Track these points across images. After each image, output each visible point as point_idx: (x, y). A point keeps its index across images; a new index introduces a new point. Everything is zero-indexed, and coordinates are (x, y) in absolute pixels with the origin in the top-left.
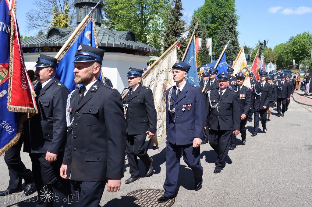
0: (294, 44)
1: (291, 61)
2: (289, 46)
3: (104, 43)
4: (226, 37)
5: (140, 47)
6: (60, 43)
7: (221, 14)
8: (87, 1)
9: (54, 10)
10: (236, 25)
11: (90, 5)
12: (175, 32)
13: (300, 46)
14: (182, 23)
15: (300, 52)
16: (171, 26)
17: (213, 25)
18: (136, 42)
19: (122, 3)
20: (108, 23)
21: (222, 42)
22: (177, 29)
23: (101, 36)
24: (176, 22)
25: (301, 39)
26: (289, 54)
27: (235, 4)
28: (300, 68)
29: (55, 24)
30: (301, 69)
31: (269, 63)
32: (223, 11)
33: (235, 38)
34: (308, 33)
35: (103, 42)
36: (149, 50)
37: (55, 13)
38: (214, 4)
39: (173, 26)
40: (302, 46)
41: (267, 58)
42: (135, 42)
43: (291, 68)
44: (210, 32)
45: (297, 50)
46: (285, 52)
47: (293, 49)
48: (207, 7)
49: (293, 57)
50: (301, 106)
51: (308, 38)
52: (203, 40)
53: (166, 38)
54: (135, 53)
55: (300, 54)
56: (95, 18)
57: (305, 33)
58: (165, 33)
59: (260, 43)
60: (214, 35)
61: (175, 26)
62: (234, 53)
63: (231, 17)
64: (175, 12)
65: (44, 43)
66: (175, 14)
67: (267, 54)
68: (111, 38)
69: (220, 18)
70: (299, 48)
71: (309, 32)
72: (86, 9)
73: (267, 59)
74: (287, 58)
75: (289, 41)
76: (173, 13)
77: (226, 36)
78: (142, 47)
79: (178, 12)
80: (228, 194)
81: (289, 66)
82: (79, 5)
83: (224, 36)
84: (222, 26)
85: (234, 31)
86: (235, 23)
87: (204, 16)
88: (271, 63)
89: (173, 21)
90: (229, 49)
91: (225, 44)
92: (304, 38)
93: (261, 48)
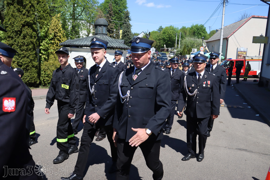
0: (164, 33)
1: (163, 45)
2: (161, 34)
8: (104, 24)
12: (109, 30)
13: (168, 35)
15: (168, 39)
21: (126, 34)
22: (111, 28)
25: (168, 30)
26: (161, 40)
27: (127, 2)
30: (170, 51)
32: (118, 7)
34: (173, 26)
38: (113, 2)
39: (109, 26)
40: (169, 36)
43: (163, 50)
45: (166, 38)
46: (158, 39)
47: (164, 37)
48: (108, 4)
49: (164, 42)
51: (173, 30)
55: (168, 41)
57: (171, 26)
59: (146, 34)
61: (110, 26)
70: (167, 36)
74: (160, 43)
81: (161, 49)
85: (129, 24)
87: (106, 11)
88: (153, 48)
90: (130, 39)
91: (128, 35)
92: (171, 29)
93: (147, 37)
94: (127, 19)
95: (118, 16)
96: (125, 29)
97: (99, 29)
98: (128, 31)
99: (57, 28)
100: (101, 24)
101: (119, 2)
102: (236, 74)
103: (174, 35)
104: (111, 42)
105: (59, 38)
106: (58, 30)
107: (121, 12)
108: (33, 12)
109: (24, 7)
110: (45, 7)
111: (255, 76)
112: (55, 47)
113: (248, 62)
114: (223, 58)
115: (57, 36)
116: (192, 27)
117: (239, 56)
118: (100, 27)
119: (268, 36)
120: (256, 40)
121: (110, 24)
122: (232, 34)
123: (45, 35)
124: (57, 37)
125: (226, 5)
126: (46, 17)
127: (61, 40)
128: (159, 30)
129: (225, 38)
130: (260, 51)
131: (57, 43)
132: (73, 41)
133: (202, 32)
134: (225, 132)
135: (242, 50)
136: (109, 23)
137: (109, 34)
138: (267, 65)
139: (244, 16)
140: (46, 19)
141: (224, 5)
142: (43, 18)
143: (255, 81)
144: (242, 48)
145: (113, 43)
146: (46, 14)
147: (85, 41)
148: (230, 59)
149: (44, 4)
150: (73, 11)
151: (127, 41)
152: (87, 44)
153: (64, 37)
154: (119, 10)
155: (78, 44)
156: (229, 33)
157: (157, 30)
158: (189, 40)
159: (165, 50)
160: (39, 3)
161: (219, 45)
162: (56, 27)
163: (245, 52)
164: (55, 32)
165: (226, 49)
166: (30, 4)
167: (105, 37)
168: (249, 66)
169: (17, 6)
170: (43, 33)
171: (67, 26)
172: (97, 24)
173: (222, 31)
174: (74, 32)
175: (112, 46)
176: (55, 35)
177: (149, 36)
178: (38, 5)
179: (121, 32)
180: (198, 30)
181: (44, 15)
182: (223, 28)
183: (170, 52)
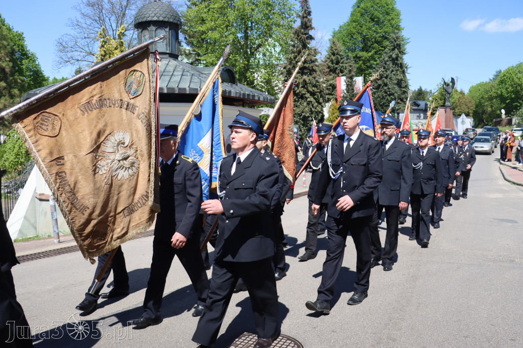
0: (503, 83)
1: (498, 112)
2: (493, 87)
3: (184, 87)
4: (387, 73)
5: (243, 94)
7: (378, 35)
9: (101, 34)
10: (403, 53)
13: (512, 86)
14: (313, 51)
15: (513, 96)
16: (295, 58)
17: (365, 54)
18: (237, 85)
19: (212, 21)
20: (190, 54)
22: (305, 62)
23: (177, 75)
24: (304, 50)
25: (513, 75)
26: (494, 100)
27: (401, 17)
28: (513, 123)
29: (103, 57)
30: (515, 124)
31: (460, 115)
32: (380, 29)
33: (402, 75)
35: (181, 86)
36: (259, 98)
37: (102, 40)
38: (366, 19)
40: (516, 87)
41: (456, 107)
42: (234, 86)
43: (499, 123)
44: (361, 66)
45: (507, 94)
46: (487, 96)
47: (501, 91)
48: (355, 24)
49: (501, 104)
50: (517, 188)
52: (348, 79)
53: (286, 76)
54: (235, 103)
55: (513, 100)
56: (168, 46)
57: (520, 65)
58: (285, 68)
59: (445, 82)
60: (368, 70)
62: (402, 100)
63: (395, 41)
64: (300, 34)
66: (301, 38)
67: (457, 101)
68: (196, 79)
69: (377, 42)
70: (510, 89)
72: (154, 32)
73: (457, 109)
74: (492, 107)
75: (494, 79)
76: (298, 36)
77: (386, 71)
78: (247, 93)
79: (305, 34)
80: (394, 340)
81: (494, 120)
82: (142, 25)
83: (383, 72)
84: (380, 54)
85: (401, 64)
86: (401, 50)
87: (350, 40)
88: (463, 116)
89: (298, 49)
90: (393, 94)
91: (386, 85)
92: (519, 72)
93: (446, 91)
94: (396, 50)
95: (381, 48)
98: (385, 75)
101: (382, 17)
151: (384, 101)
154: (382, 36)
157: (490, 80)
159: (504, 122)
183: (515, 126)
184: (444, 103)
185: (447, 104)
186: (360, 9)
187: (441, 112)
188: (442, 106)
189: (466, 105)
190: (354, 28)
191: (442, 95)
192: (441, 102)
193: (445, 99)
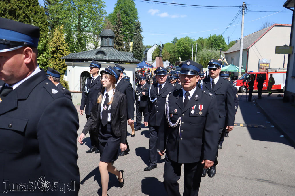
0: (179, 45)
1: (178, 58)
2: (175, 46)
6: (109, 58)
8: (110, 36)
10: (141, 31)
11: (111, 37)
12: (118, 42)
13: (183, 47)
15: (184, 51)
21: (137, 46)
22: (120, 41)
25: (184, 42)
26: (176, 53)
27: (138, 12)
38: (122, 12)
39: (117, 38)
40: (185, 48)
43: (178, 64)
45: (182, 50)
46: (173, 51)
47: (179, 49)
49: (179, 55)
51: (188, 41)
55: (184, 53)
57: (186, 38)
59: (159, 46)
61: (119, 38)
65: (99, 58)
70: (183, 48)
71: (189, 37)
73: (164, 58)
74: (174, 56)
75: (173, 41)
81: (176, 62)
85: (140, 36)
87: (115, 21)
88: (167, 61)
90: (142, 52)
91: (139, 47)
92: (186, 41)
93: (160, 49)
94: (138, 30)
95: (129, 27)
96: (135, 41)
97: (105, 41)
98: (139, 43)
99: (60, 41)
100: (107, 36)
101: (129, 12)
102: (257, 88)
103: (190, 47)
104: (118, 55)
105: (62, 51)
106: (61, 43)
107: (132, 23)
108: (28, 23)
109: (17, 17)
110: (44, 18)
111: (280, 91)
112: (58, 61)
113: (271, 75)
114: (243, 71)
115: (60, 49)
116: (209, 38)
117: (261, 68)
118: (106, 39)
119: (292, 45)
120: (279, 50)
121: (119, 36)
122: (253, 44)
123: (43, 48)
124: (60, 51)
125: (245, 13)
126: (44, 29)
127: (64, 53)
128: (174, 42)
129: (245, 48)
130: (284, 63)
131: (60, 57)
132: (76, 55)
133: (221, 43)
134: (243, 157)
135: (264, 62)
136: (117, 35)
137: (117, 47)
138: (292, 78)
139: (266, 24)
140: (44, 31)
141: (243, 13)
142: (41, 29)
143: (279, 96)
144: (264, 60)
145: (120, 57)
146: (45, 25)
147: (90, 54)
148: (251, 72)
149: (42, 15)
150: (79, 23)
151: (138, 54)
152: (92, 58)
153: (67, 50)
154: (129, 21)
155: (81, 58)
156: (250, 43)
157: (172, 42)
158: (206, 52)
160: (37, 14)
161: (239, 57)
162: (58, 39)
163: (268, 64)
164: (57, 45)
165: (246, 60)
166: (24, 14)
167: (111, 49)
168: (272, 79)
169: (9, 16)
170: (41, 47)
171: (71, 39)
172: (102, 36)
173: (242, 41)
174: (80, 44)
175: (119, 60)
176: (58, 48)
177: (163, 48)
178: (35, 15)
179: (131, 44)
180: (216, 41)
181: (42, 26)
182: (242, 37)
184: (159, 55)
185: (160, 55)
186: (119, 7)
187: (158, 58)
188: (158, 56)
189: (167, 56)
190: (117, 16)
191: (158, 51)
192: (158, 55)
193: (159, 53)
